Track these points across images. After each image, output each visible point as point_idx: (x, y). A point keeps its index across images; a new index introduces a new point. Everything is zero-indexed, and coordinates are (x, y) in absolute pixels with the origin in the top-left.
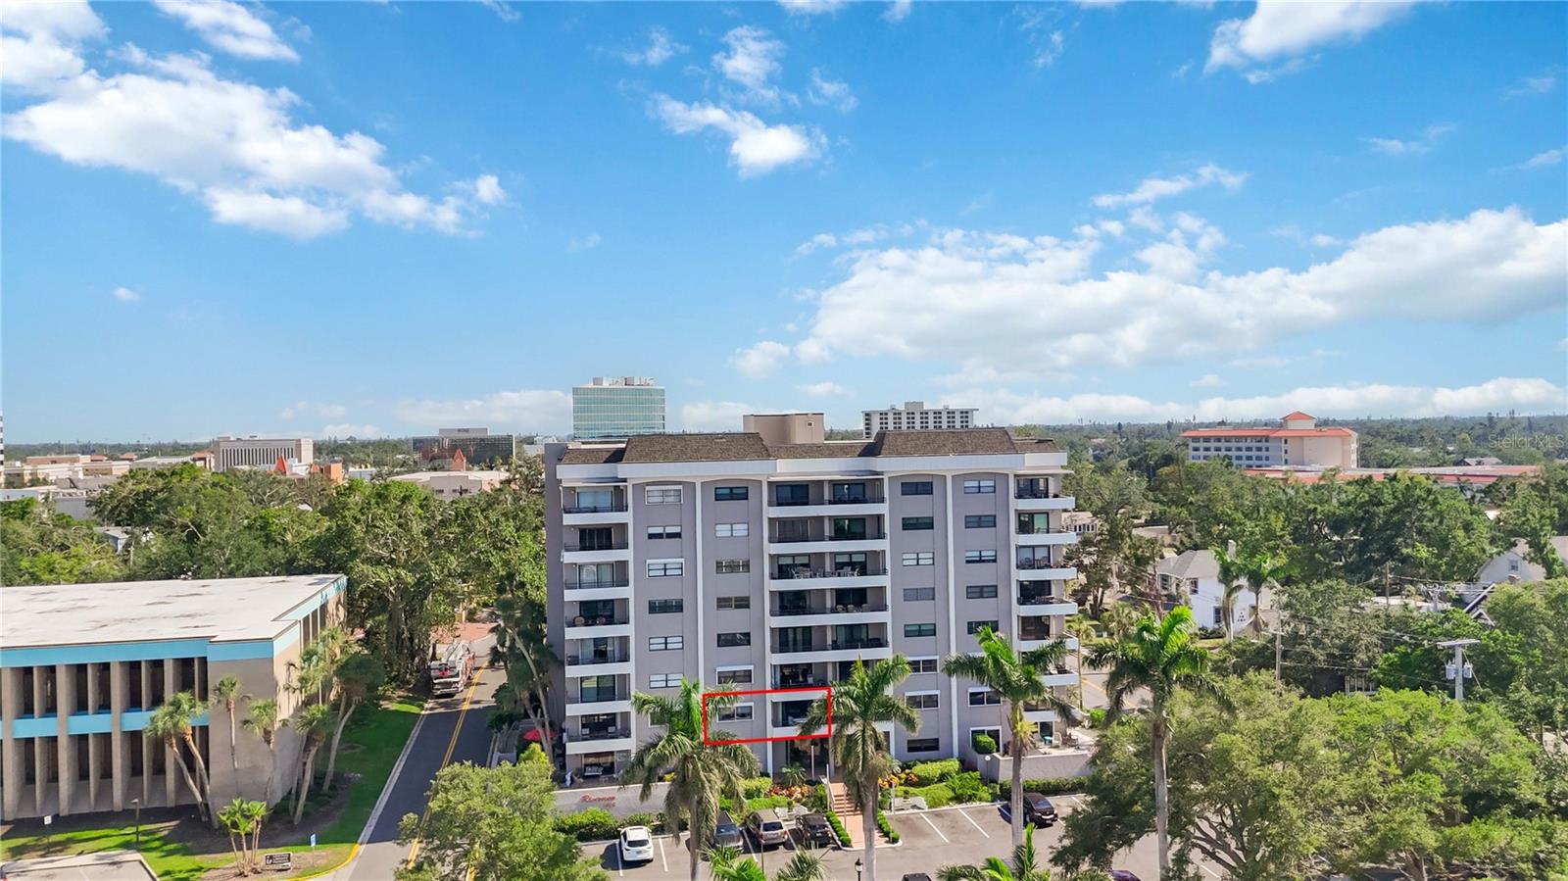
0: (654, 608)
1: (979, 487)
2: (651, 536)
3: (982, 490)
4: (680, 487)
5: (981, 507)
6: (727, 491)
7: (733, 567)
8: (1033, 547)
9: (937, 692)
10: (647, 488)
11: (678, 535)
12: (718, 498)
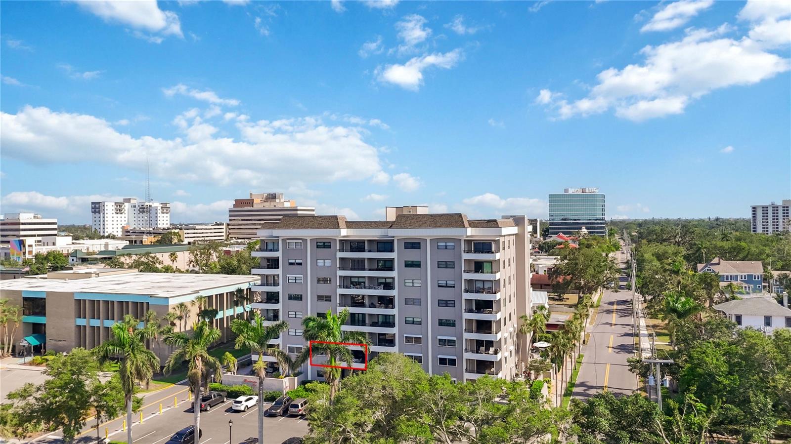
0: (291, 298)
1: (446, 246)
2: (291, 264)
3: (448, 247)
4: (301, 241)
5: (446, 257)
6: (322, 244)
7: (325, 281)
8: (484, 281)
9: (421, 355)
10: (288, 241)
11: (300, 264)
12: (318, 247)
